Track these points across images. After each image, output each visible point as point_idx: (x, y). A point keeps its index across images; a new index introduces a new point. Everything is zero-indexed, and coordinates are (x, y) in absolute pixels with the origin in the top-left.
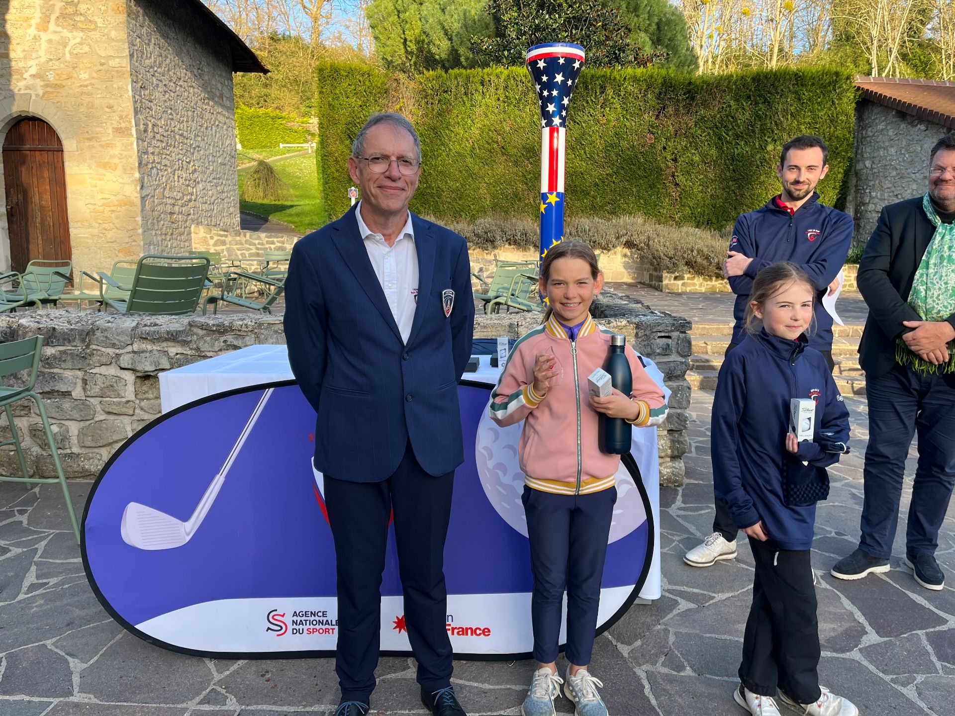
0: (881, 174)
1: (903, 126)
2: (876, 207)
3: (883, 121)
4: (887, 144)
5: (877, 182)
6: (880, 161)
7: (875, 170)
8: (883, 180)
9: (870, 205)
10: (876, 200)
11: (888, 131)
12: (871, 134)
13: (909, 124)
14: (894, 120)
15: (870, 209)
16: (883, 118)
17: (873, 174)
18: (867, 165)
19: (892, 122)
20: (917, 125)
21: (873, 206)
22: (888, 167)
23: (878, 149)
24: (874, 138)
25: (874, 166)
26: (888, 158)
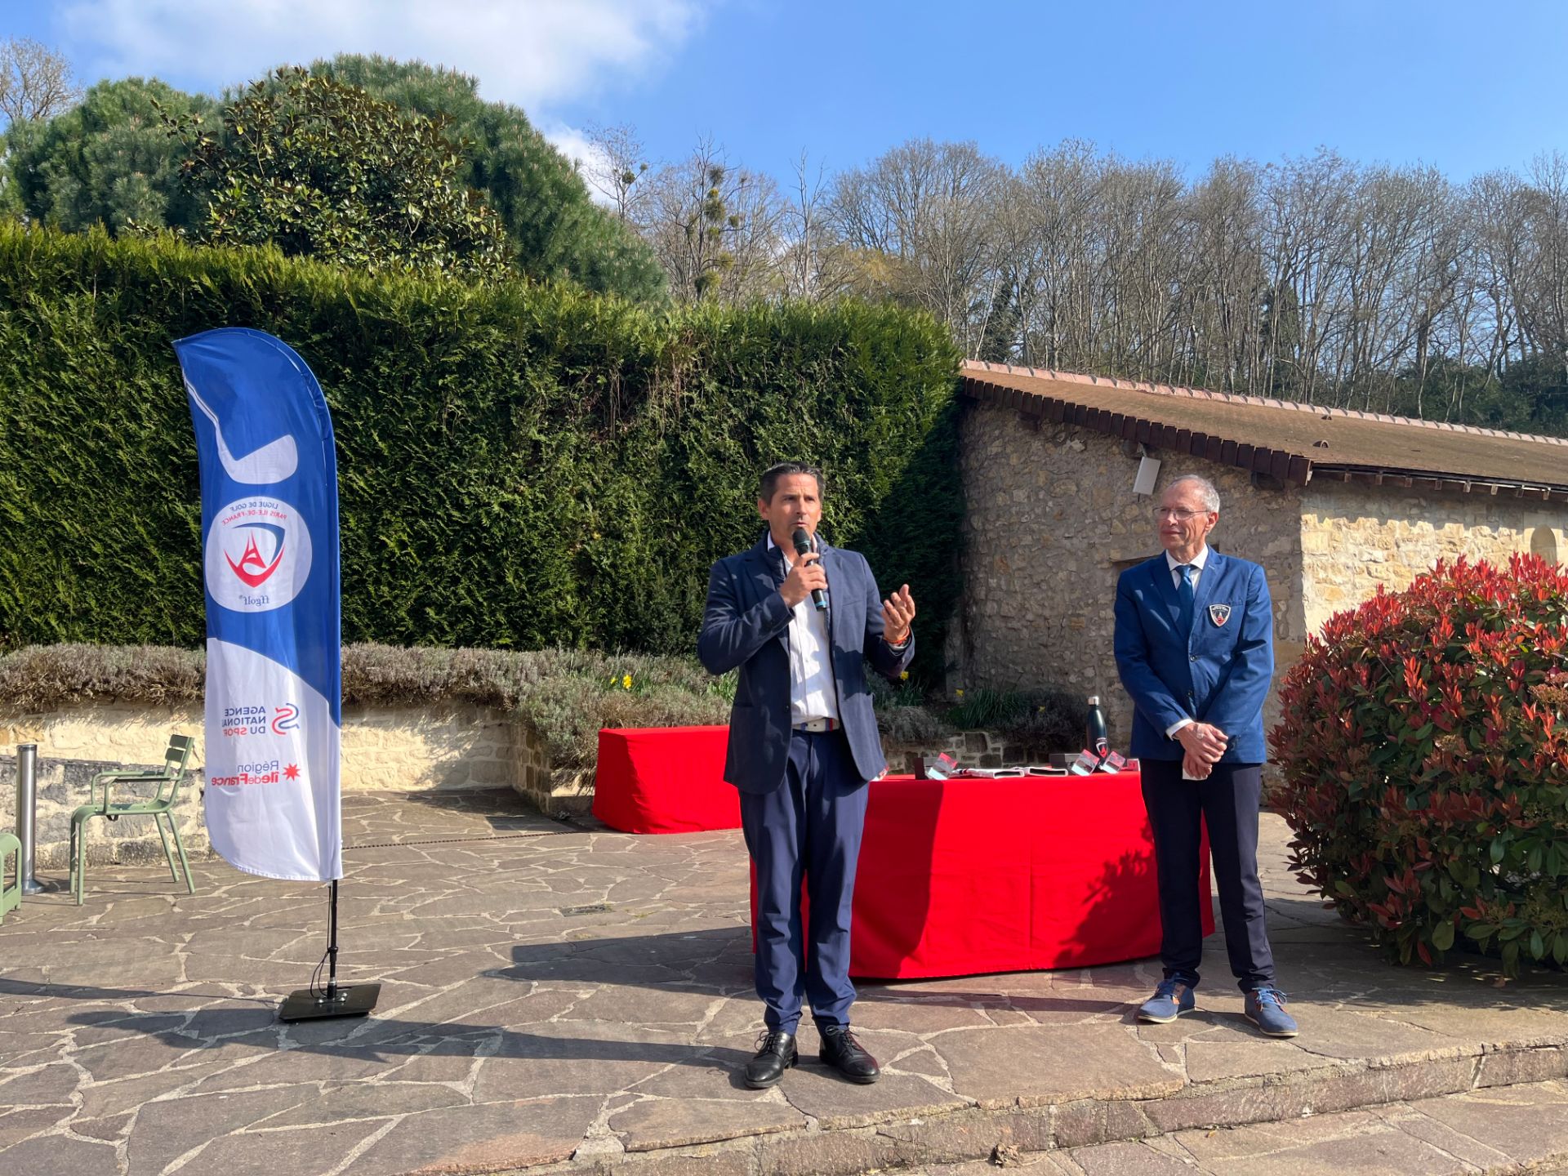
0: (1004, 542)
1: (1036, 445)
2: (1000, 606)
3: (998, 437)
4: (1009, 481)
5: (997, 558)
6: (998, 516)
7: (991, 535)
8: (1009, 554)
10: (1000, 594)
11: (1008, 457)
12: (976, 465)
13: (1047, 440)
14: (1019, 434)
16: (997, 432)
17: (989, 542)
18: (976, 526)
19: (1015, 440)
20: (1064, 442)
22: (1016, 528)
23: (993, 493)
24: (982, 471)
25: (988, 527)
26: (1014, 510)
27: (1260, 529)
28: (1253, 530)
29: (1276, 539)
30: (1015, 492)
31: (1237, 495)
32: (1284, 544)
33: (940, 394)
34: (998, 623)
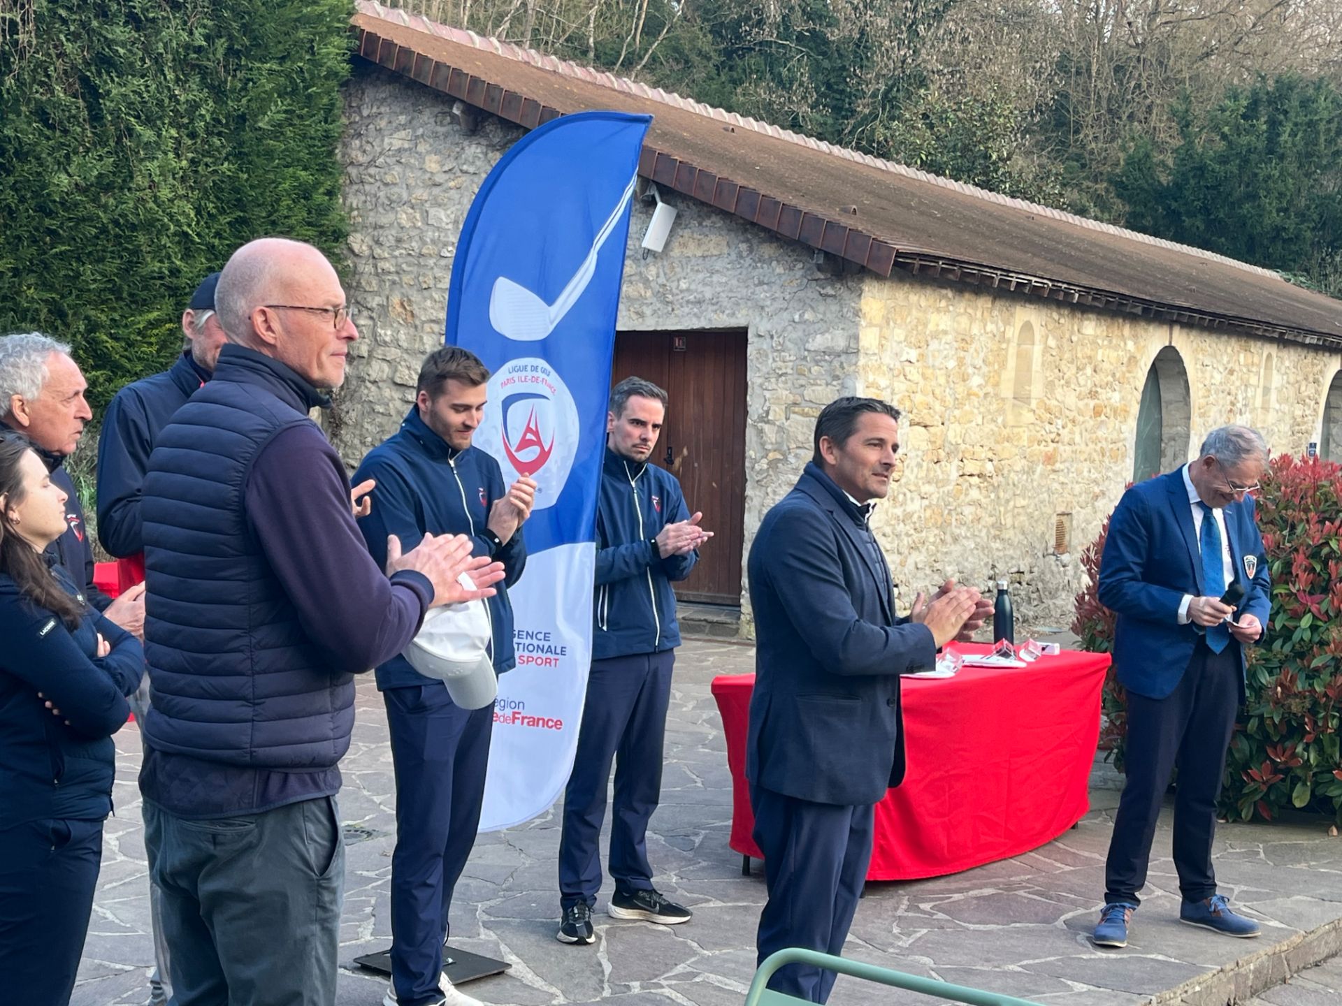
0: (406, 279)
2: (396, 371)
3: (404, 127)
4: (421, 193)
5: (395, 300)
6: (399, 240)
8: (415, 297)
9: (376, 365)
10: (393, 353)
11: (421, 157)
12: (362, 159)
14: (441, 130)
15: (374, 376)
16: (403, 119)
17: (380, 274)
18: (356, 248)
19: (436, 136)
21: (385, 366)
22: (431, 262)
23: (391, 204)
24: (372, 171)
25: (378, 251)
26: (430, 235)
27: (806, 316)
28: (797, 317)
29: (827, 331)
30: (432, 211)
31: (780, 270)
32: (839, 340)
33: (333, 52)
34: (388, 392)
